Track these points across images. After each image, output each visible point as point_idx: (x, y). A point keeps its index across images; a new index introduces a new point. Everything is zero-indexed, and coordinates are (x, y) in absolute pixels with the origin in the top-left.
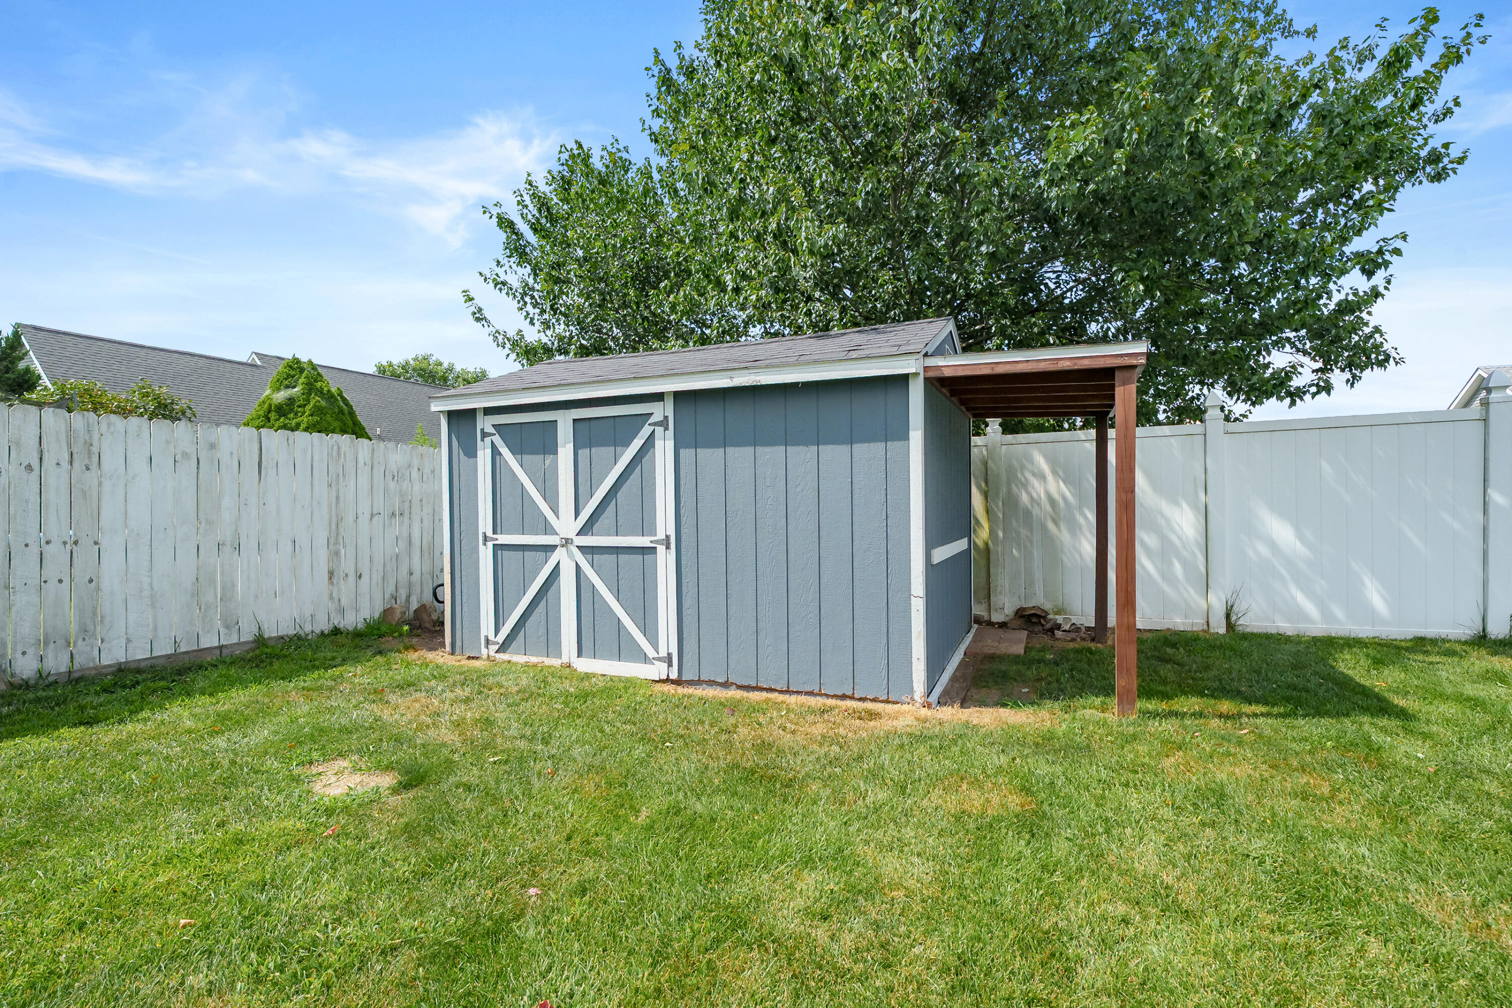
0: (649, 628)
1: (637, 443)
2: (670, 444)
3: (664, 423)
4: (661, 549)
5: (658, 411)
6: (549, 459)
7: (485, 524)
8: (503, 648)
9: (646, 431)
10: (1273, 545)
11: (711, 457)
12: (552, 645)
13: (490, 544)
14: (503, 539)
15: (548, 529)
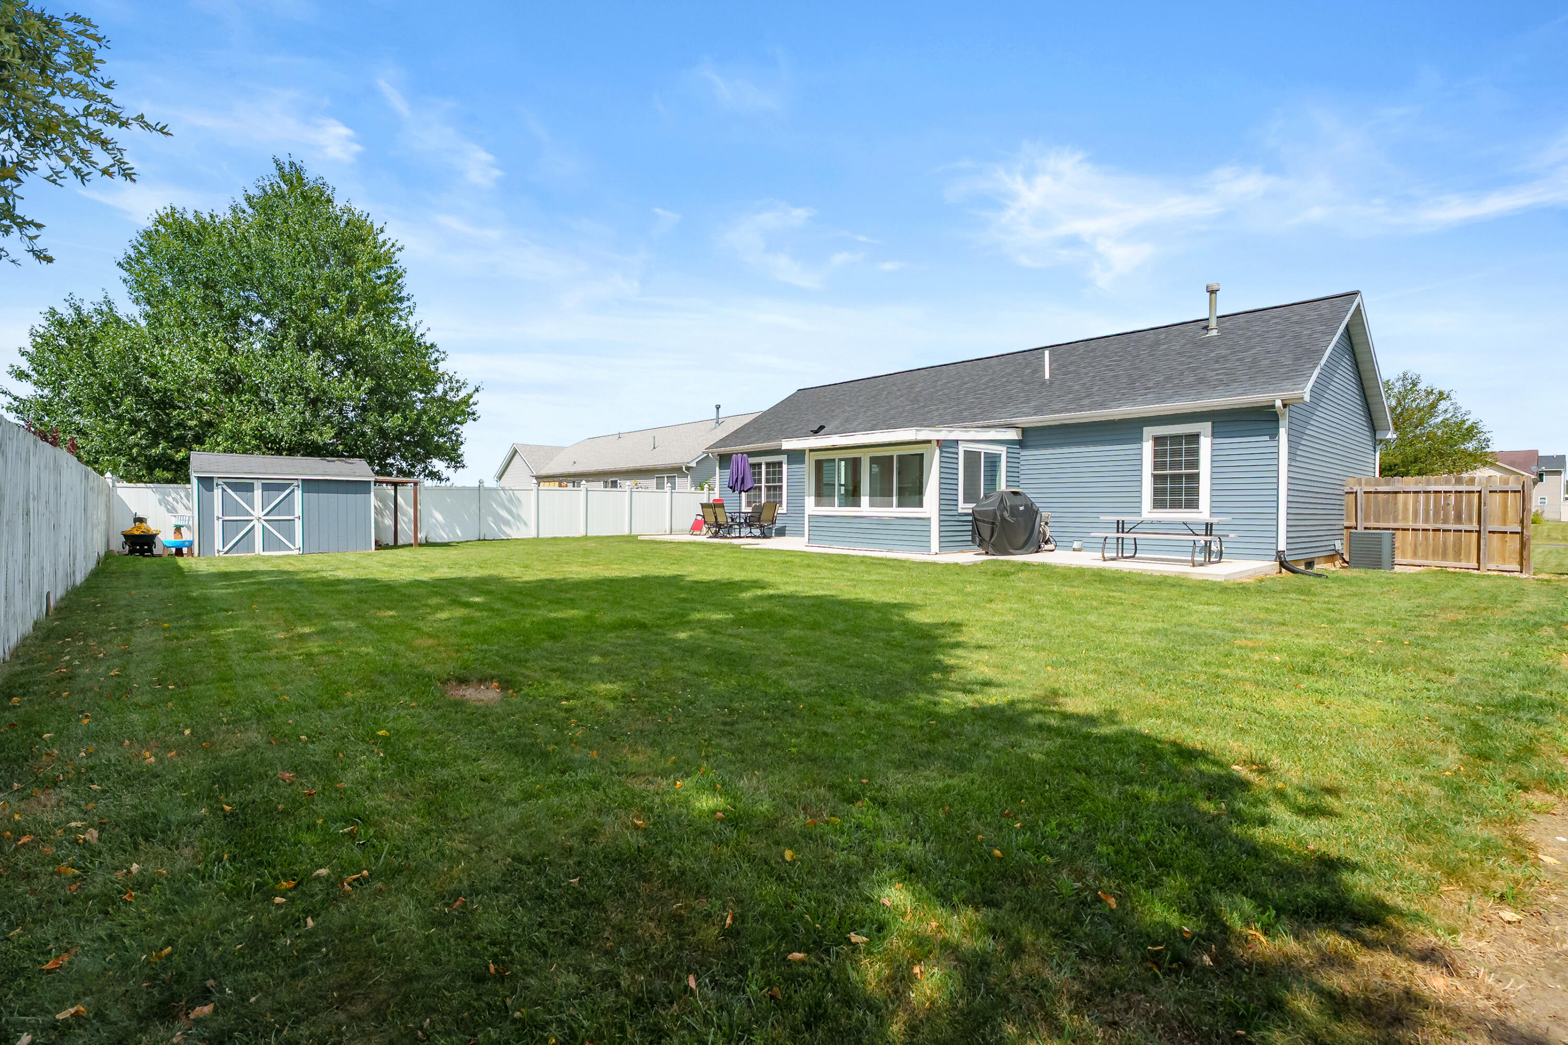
0: (292, 540)
1: (288, 491)
2: (300, 492)
3: (298, 486)
4: (297, 520)
5: (296, 483)
6: (249, 494)
7: (218, 511)
8: (226, 553)
9: (291, 488)
10: (436, 519)
11: (314, 496)
12: (251, 548)
13: (221, 521)
14: (226, 518)
15: (249, 514)
